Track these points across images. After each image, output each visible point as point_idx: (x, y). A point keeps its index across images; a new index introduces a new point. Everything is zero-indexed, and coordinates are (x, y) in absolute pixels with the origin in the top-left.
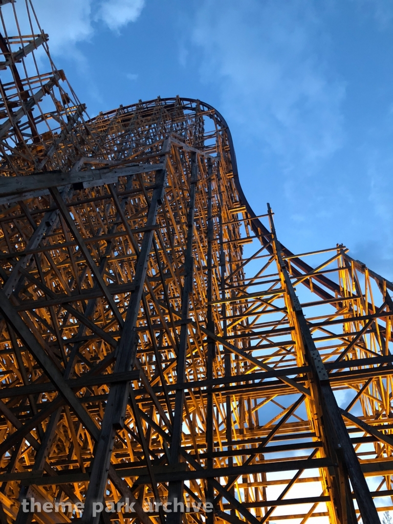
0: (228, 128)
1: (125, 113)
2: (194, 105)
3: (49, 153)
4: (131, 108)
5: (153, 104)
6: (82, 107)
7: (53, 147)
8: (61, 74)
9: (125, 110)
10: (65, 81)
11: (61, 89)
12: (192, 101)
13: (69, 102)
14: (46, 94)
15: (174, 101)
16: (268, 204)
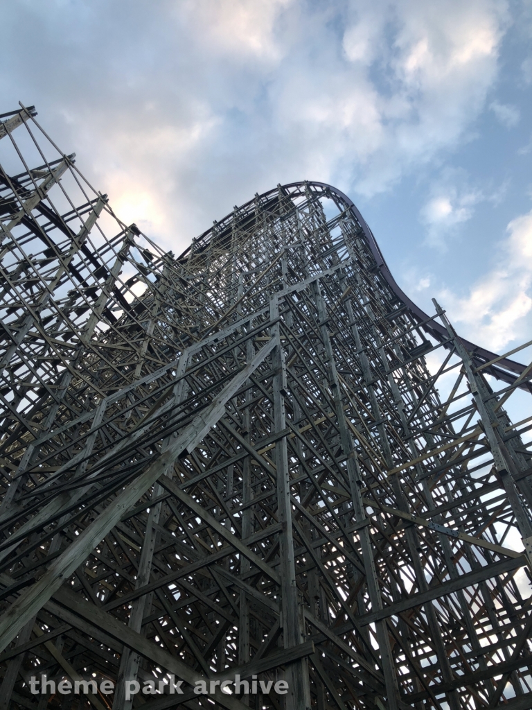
0: (353, 205)
1: (222, 229)
2: (303, 189)
3: (148, 331)
4: (227, 220)
5: (253, 205)
6: (169, 257)
7: (150, 322)
8: (134, 230)
9: (222, 225)
10: (140, 235)
11: (138, 247)
12: (298, 185)
13: (152, 258)
14: (125, 262)
15: (277, 192)
16: (434, 300)
